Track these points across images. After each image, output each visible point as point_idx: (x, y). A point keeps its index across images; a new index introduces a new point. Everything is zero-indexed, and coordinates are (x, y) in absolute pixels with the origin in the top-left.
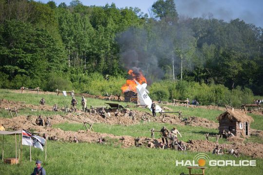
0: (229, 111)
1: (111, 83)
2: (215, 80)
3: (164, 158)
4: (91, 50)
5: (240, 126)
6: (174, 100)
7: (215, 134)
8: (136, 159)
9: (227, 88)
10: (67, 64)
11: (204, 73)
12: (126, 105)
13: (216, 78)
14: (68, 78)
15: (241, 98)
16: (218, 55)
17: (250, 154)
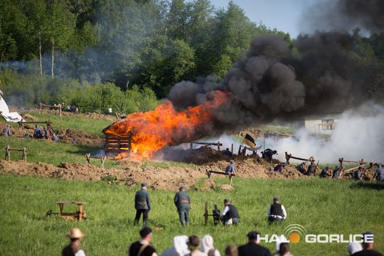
6: (41, 104)
9: (119, 88)
11: (85, 66)
13: (103, 73)
15: (139, 104)
16: (107, 40)
17: (150, 184)
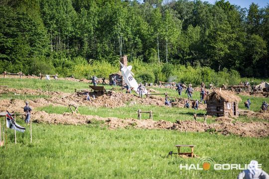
0: (216, 91)
1: (95, 67)
2: (201, 63)
3: (152, 138)
4: (74, 34)
5: (228, 107)
6: (160, 82)
7: (203, 115)
8: (123, 140)
9: (213, 70)
10: (50, 49)
11: (189, 56)
12: (112, 88)
13: (202, 61)
14: (51, 63)
15: (228, 81)
16: (204, 37)
17: (239, 134)
